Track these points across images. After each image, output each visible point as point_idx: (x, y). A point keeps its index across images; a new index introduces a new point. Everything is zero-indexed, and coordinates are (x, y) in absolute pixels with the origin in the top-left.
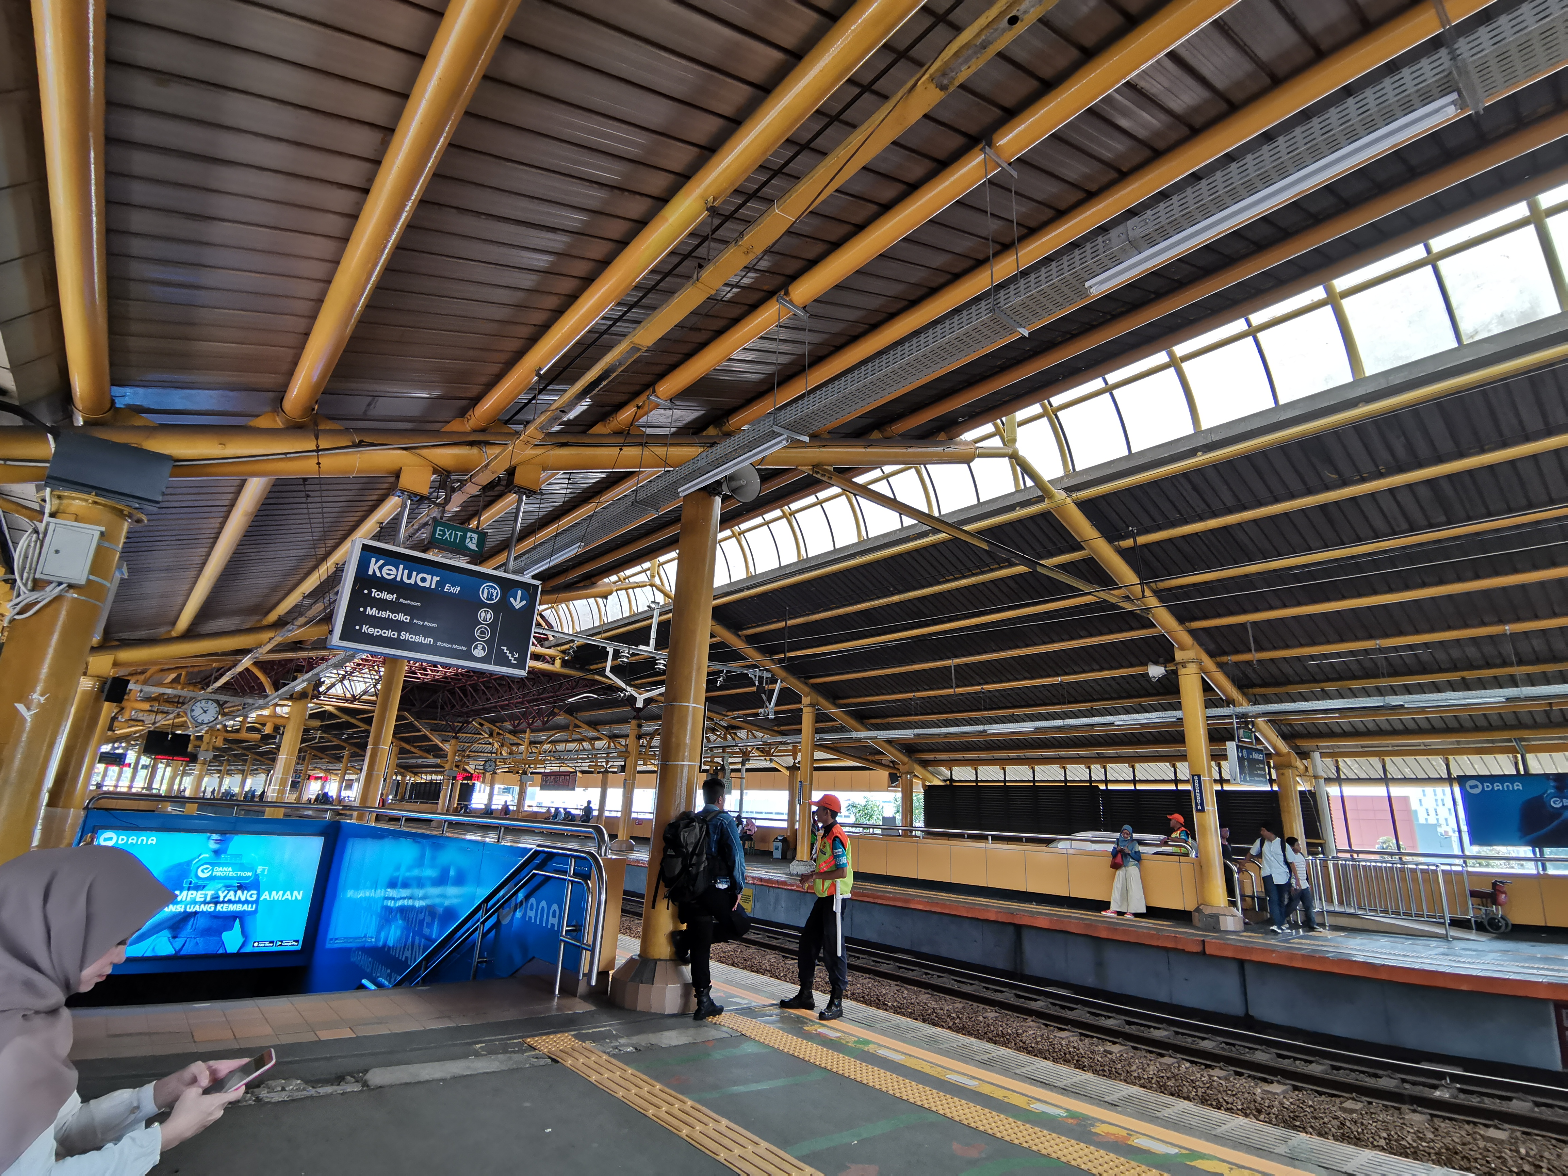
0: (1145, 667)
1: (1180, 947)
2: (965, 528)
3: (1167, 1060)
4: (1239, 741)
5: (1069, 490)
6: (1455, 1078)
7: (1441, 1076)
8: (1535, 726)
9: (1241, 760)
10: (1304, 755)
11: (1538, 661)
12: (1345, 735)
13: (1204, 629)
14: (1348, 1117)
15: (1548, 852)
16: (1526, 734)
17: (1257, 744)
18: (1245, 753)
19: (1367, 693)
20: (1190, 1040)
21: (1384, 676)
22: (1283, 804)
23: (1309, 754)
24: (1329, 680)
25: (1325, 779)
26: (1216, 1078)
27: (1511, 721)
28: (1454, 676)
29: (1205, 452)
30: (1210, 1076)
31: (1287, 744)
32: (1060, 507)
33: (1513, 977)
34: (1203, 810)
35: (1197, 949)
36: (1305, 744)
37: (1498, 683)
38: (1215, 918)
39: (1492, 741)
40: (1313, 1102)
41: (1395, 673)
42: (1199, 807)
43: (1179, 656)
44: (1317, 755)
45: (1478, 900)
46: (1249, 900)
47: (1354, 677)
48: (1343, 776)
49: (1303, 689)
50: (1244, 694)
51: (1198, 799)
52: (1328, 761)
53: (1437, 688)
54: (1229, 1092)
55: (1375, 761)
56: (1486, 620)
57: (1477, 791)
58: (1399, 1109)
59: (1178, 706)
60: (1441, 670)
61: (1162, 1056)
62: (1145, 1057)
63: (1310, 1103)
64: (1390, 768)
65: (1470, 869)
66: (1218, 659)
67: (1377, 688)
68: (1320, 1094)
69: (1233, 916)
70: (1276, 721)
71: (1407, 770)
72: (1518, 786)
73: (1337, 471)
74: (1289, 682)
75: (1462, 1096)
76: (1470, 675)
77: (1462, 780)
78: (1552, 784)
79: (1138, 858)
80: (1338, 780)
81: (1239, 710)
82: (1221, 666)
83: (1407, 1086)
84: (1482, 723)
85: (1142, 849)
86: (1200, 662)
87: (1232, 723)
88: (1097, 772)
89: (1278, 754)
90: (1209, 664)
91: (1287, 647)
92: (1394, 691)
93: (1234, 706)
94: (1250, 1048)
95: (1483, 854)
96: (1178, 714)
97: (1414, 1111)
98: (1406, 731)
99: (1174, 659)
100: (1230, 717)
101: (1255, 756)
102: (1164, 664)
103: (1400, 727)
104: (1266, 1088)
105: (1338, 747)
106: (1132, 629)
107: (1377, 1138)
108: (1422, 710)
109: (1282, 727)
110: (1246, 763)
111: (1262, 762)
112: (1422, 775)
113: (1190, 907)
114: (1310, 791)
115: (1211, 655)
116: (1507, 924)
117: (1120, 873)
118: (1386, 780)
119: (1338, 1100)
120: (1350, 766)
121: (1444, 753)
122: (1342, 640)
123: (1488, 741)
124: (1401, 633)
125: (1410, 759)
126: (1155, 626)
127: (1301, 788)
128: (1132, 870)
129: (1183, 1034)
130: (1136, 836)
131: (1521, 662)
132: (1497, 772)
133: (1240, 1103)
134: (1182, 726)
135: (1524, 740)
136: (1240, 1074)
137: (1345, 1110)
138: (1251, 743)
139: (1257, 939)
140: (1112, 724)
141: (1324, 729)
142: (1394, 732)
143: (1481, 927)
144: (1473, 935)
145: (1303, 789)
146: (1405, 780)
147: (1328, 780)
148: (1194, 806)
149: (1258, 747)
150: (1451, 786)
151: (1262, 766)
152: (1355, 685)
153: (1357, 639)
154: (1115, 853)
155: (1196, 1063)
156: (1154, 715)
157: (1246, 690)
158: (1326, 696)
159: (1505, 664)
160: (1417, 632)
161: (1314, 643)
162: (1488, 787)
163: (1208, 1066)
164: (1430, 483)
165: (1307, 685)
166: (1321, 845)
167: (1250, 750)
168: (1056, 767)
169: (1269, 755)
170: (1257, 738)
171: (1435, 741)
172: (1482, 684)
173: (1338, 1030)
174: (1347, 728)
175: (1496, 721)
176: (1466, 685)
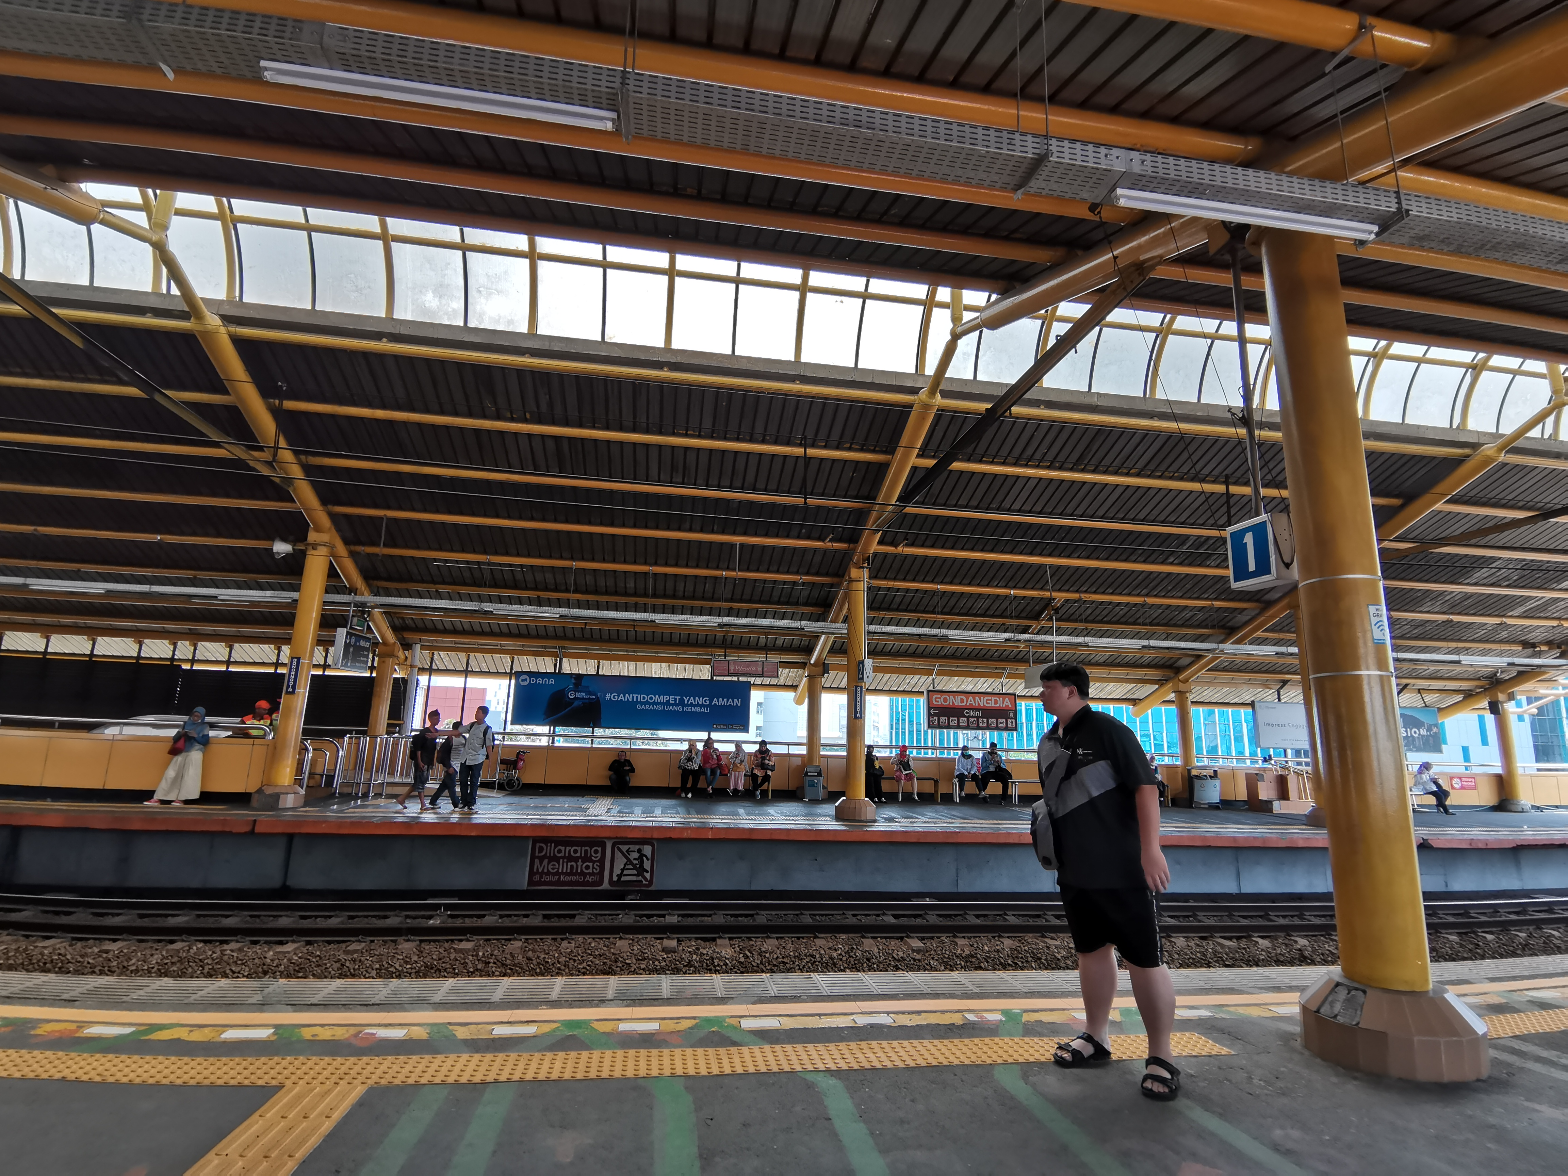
0: (271, 542)
1: (227, 829)
2: (55, 310)
3: (178, 946)
4: (351, 628)
5: (227, 319)
6: (448, 907)
7: (437, 907)
8: (574, 639)
9: (347, 646)
10: (407, 646)
11: (587, 592)
12: (445, 632)
13: (347, 516)
14: (349, 957)
15: (559, 730)
16: (567, 644)
17: (367, 633)
18: (353, 640)
19: (470, 598)
20: (211, 920)
21: (485, 587)
22: (376, 689)
23: (411, 645)
24: (444, 583)
25: (419, 669)
26: (228, 952)
27: (560, 633)
28: (532, 594)
29: (390, 341)
30: (222, 951)
31: (396, 636)
32: (209, 335)
33: (509, 822)
34: (293, 692)
35: (246, 829)
36: (410, 636)
37: (559, 604)
38: (276, 797)
39: (545, 647)
40: (321, 951)
41: (495, 585)
42: (290, 690)
43: (312, 536)
44: (418, 647)
45: (504, 766)
46: (318, 777)
47: (465, 584)
48: (434, 667)
49: (421, 588)
50: (369, 585)
51: (292, 681)
52: (426, 653)
53: (520, 601)
54: (239, 962)
55: (463, 656)
56: (564, 555)
57: (525, 683)
58: (395, 941)
59: (296, 588)
60: (526, 588)
61: (172, 942)
62: (152, 947)
63: (318, 953)
64: (473, 662)
65: (506, 743)
66: (353, 548)
67: (479, 595)
68: (329, 943)
69: (294, 793)
70: (391, 613)
71: (484, 665)
72: (552, 681)
73: (495, 403)
74: (411, 580)
75: (450, 920)
76: (544, 595)
77: (518, 674)
78: (573, 681)
79: (205, 741)
80: (430, 671)
81: (358, 598)
82: (353, 555)
83: (408, 921)
84: (542, 632)
85: (212, 733)
86: (332, 547)
87: (348, 611)
88: (184, 650)
89: (385, 643)
90: (341, 549)
91: (418, 548)
92: (490, 600)
93: (355, 594)
94: (274, 916)
95: (514, 731)
96: (295, 595)
97: (408, 940)
98: (492, 634)
99: (306, 539)
100: (348, 604)
101: (363, 643)
102: (293, 542)
103: (487, 629)
104: (278, 950)
105: (437, 641)
106: (266, 498)
107: (370, 970)
108: (505, 617)
109: (396, 620)
110: (351, 649)
111: (367, 650)
112: (494, 670)
113: (251, 789)
114: (403, 678)
115: (347, 542)
116: (519, 784)
117: (179, 759)
118: (466, 672)
119: (344, 945)
120: (443, 659)
121: (512, 653)
122: (463, 551)
123: (542, 647)
124: (507, 554)
125: (488, 656)
126: (294, 501)
127: (395, 675)
128: (196, 756)
129: (205, 916)
130: (208, 719)
131: (576, 591)
132: (542, 670)
133: (247, 969)
134: (295, 608)
135: (564, 648)
136: (255, 943)
137: (347, 952)
138: (362, 631)
139: (313, 812)
140: (215, 597)
141: (430, 625)
142: (482, 634)
143: (501, 787)
144: (494, 793)
145: (398, 676)
146: (482, 673)
147: (422, 670)
148: (285, 688)
149: (368, 636)
150: (510, 680)
151: (366, 653)
152: (464, 590)
153: (474, 552)
154: (177, 739)
155: (210, 942)
156: (269, 593)
157: (371, 582)
158: (439, 596)
159: (567, 591)
160: (518, 555)
161: (441, 549)
162: (533, 681)
163: (222, 942)
164: (557, 439)
165: (425, 585)
166: (399, 725)
167: (359, 638)
168: (129, 641)
169: (376, 644)
170: (369, 627)
171: (509, 643)
172: (549, 603)
173: (366, 884)
174: (448, 626)
175: (551, 632)
176: (539, 602)
